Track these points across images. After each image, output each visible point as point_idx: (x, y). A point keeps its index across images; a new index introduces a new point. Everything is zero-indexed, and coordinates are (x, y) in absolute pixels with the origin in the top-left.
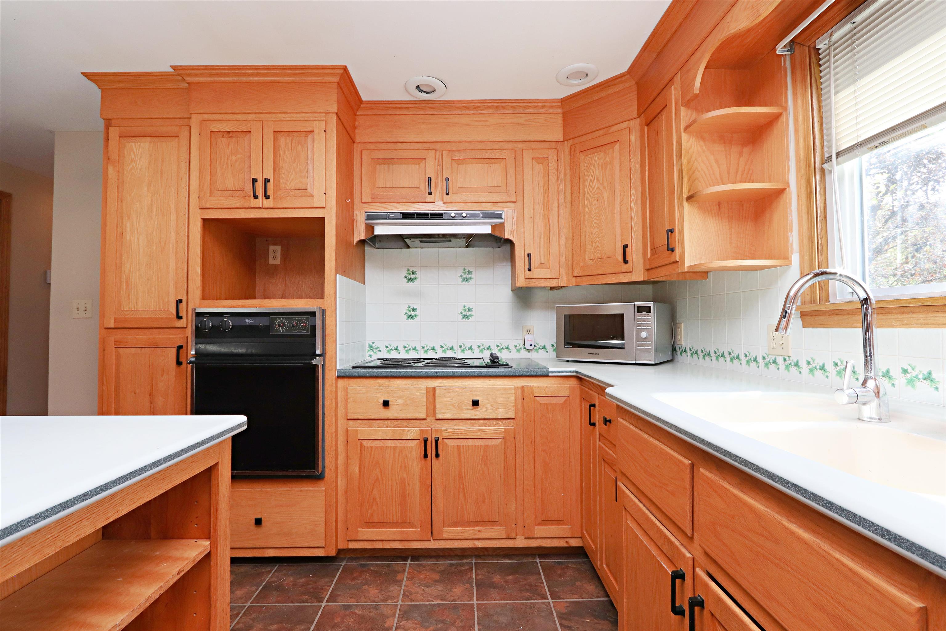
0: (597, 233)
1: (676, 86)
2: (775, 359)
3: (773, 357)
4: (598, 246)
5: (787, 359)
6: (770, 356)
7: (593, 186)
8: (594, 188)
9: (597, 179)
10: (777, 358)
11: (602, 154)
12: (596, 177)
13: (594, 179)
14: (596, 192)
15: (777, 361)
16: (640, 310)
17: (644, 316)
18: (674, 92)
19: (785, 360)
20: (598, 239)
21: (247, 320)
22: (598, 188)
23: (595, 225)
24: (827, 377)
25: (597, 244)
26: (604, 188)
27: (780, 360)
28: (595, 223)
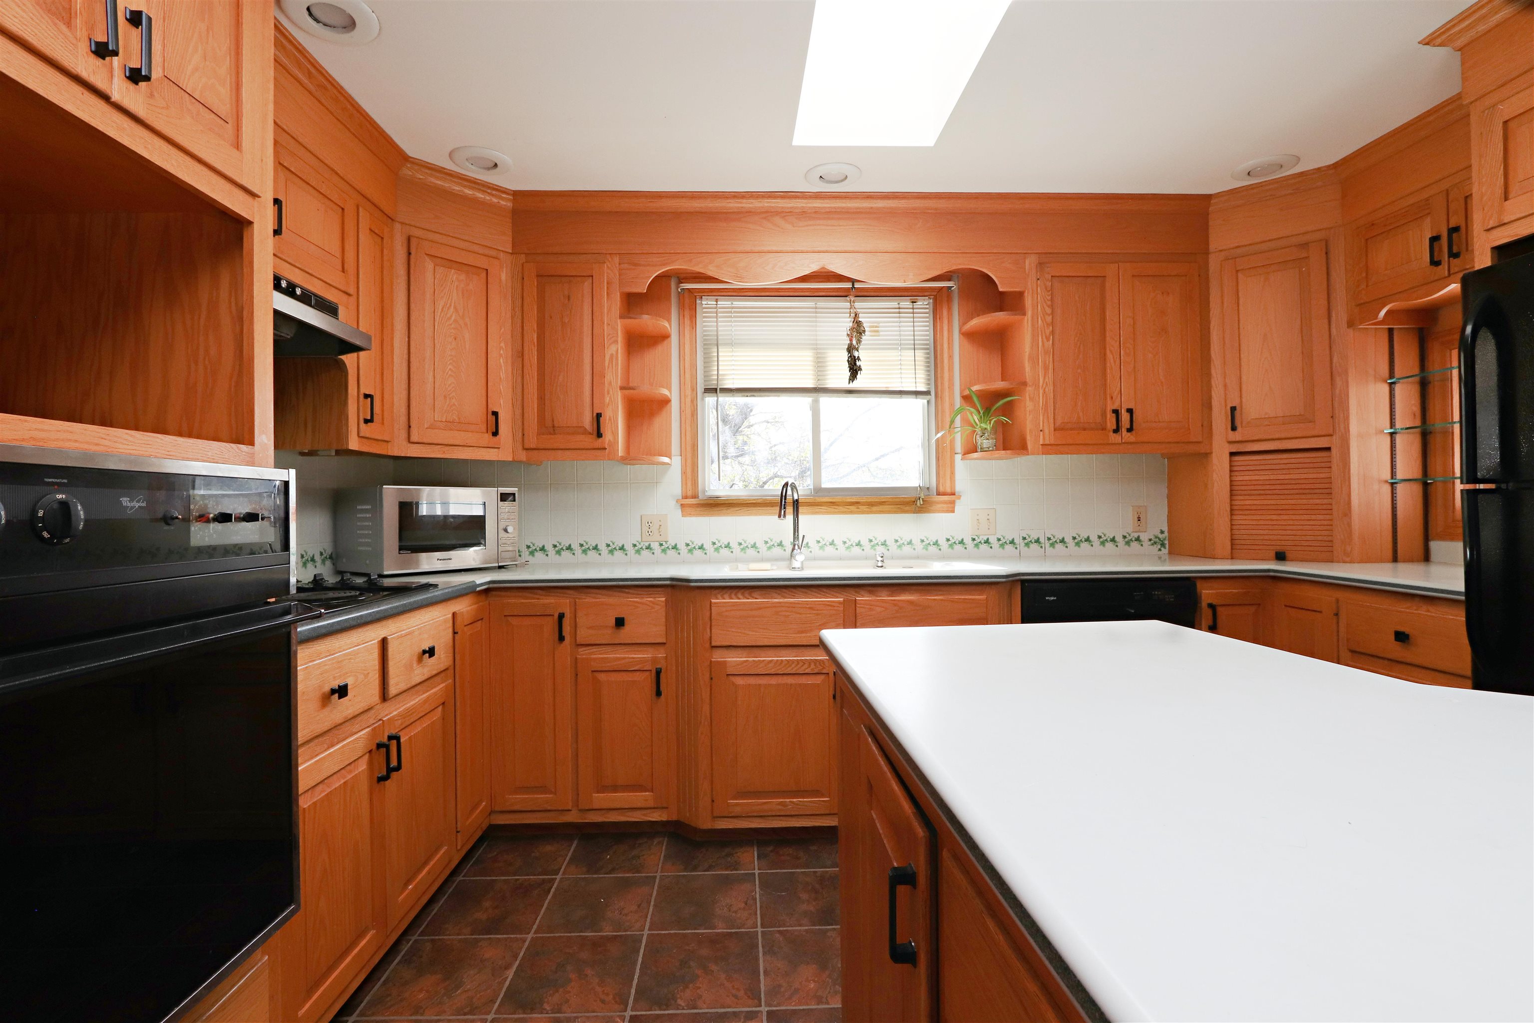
0: (453, 385)
1: (609, 266)
2: (650, 545)
3: (647, 544)
4: (454, 405)
5: (664, 543)
6: (642, 544)
7: (448, 315)
8: (449, 319)
9: (455, 308)
10: (652, 543)
11: (463, 277)
12: (453, 305)
13: (451, 305)
14: (453, 326)
15: (652, 546)
16: (504, 497)
17: (506, 506)
18: (609, 271)
19: (661, 545)
20: (454, 394)
21: (125, 501)
22: (455, 321)
23: (450, 372)
24: (706, 553)
25: (454, 400)
26: (466, 324)
27: (655, 546)
28: (450, 369)
